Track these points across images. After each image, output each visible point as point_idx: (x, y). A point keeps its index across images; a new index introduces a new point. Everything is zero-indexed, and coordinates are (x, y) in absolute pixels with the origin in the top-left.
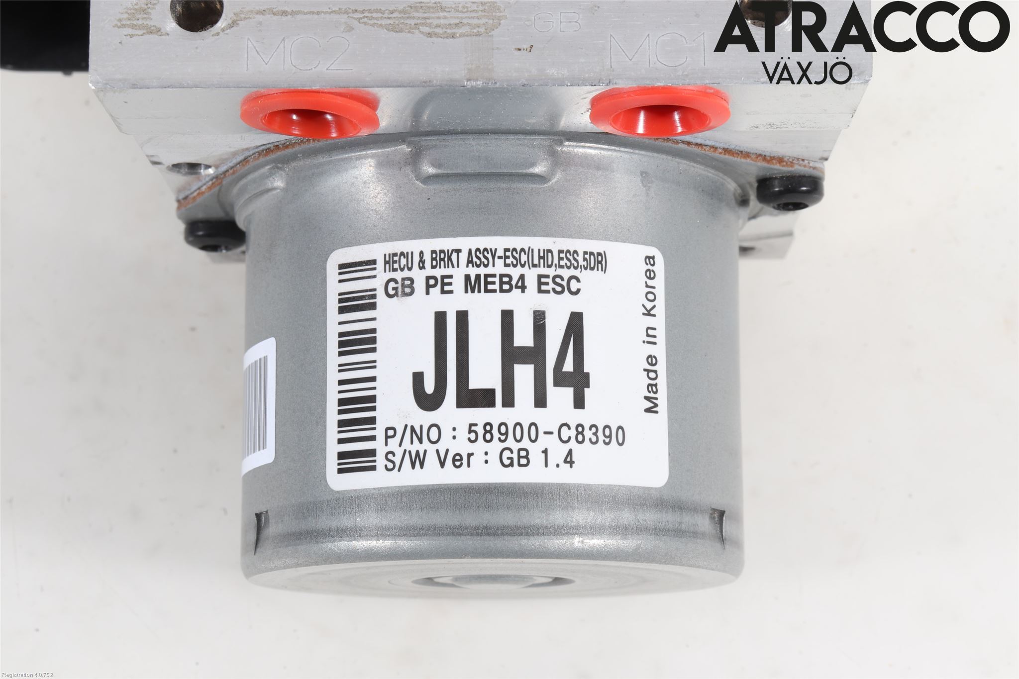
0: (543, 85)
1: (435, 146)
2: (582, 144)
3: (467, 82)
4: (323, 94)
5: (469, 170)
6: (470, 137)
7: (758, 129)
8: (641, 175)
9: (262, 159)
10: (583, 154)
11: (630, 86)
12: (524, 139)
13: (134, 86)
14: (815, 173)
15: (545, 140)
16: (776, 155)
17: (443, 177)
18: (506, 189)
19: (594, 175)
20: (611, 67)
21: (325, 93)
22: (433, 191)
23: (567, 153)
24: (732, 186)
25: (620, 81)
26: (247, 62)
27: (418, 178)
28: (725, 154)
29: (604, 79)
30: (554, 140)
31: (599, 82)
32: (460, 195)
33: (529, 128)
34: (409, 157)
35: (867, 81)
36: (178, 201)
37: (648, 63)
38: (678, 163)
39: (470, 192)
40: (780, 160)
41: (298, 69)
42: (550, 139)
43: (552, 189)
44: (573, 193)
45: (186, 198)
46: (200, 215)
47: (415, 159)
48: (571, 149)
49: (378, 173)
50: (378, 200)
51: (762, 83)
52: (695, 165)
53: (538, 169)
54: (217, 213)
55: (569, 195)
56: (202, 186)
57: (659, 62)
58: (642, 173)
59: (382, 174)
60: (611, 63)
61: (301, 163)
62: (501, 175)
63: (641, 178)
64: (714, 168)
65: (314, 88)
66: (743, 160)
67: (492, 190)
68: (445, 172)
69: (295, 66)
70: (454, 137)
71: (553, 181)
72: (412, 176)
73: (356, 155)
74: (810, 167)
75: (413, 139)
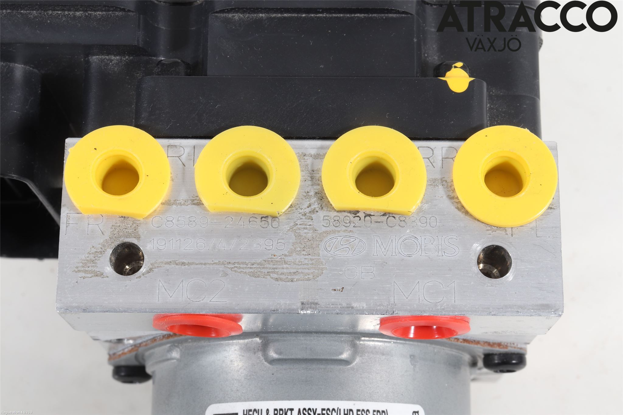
0: (350, 314)
1: (277, 340)
2: (373, 339)
3: (301, 311)
4: (207, 316)
5: (299, 357)
6: (299, 335)
7: (487, 334)
8: (410, 357)
9: (165, 341)
10: (373, 345)
11: (406, 315)
12: (335, 336)
13: (85, 311)
14: (521, 351)
15: (349, 337)
16: (497, 342)
17: (282, 360)
18: (323, 369)
19: (380, 359)
20: (394, 303)
21: (208, 315)
22: (276, 369)
23: (362, 345)
24: (467, 358)
25: (400, 312)
26: (158, 296)
27: (267, 360)
28: (464, 343)
29: (390, 310)
30: (354, 337)
31: (386, 312)
32: (293, 372)
33: (339, 331)
34: (261, 345)
35: (560, 316)
36: (110, 355)
37: (418, 301)
38: (434, 348)
39: (299, 370)
40: (499, 345)
41: (191, 300)
42: (352, 337)
43: (353, 369)
44: (366, 371)
45: (114, 354)
46: (123, 363)
47: (264, 347)
48: (366, 342)
49: (240, 355)
50: (239, 373)
51: (492, 315)
52: (444, 348)
53: (345, 356)
54: (134, 363)
55: (364, 373)
56: (125, 348)
57: (426, 300)
58: (411, 356)
59: (243, 356)
60: (394, 300)
61: (190, 344)
62: (320, 360)
63: (410, 359)
64: (457, 349)
65: (201, 313)
66: (476, 346)
67: (314, 369)
68: (284, 357)
69: (189, 299)
70: (290, 334)
71: (354, 364)
72: (262, 358)
73: (226, 343)
74: (518, 348)
75: (263, 335)
